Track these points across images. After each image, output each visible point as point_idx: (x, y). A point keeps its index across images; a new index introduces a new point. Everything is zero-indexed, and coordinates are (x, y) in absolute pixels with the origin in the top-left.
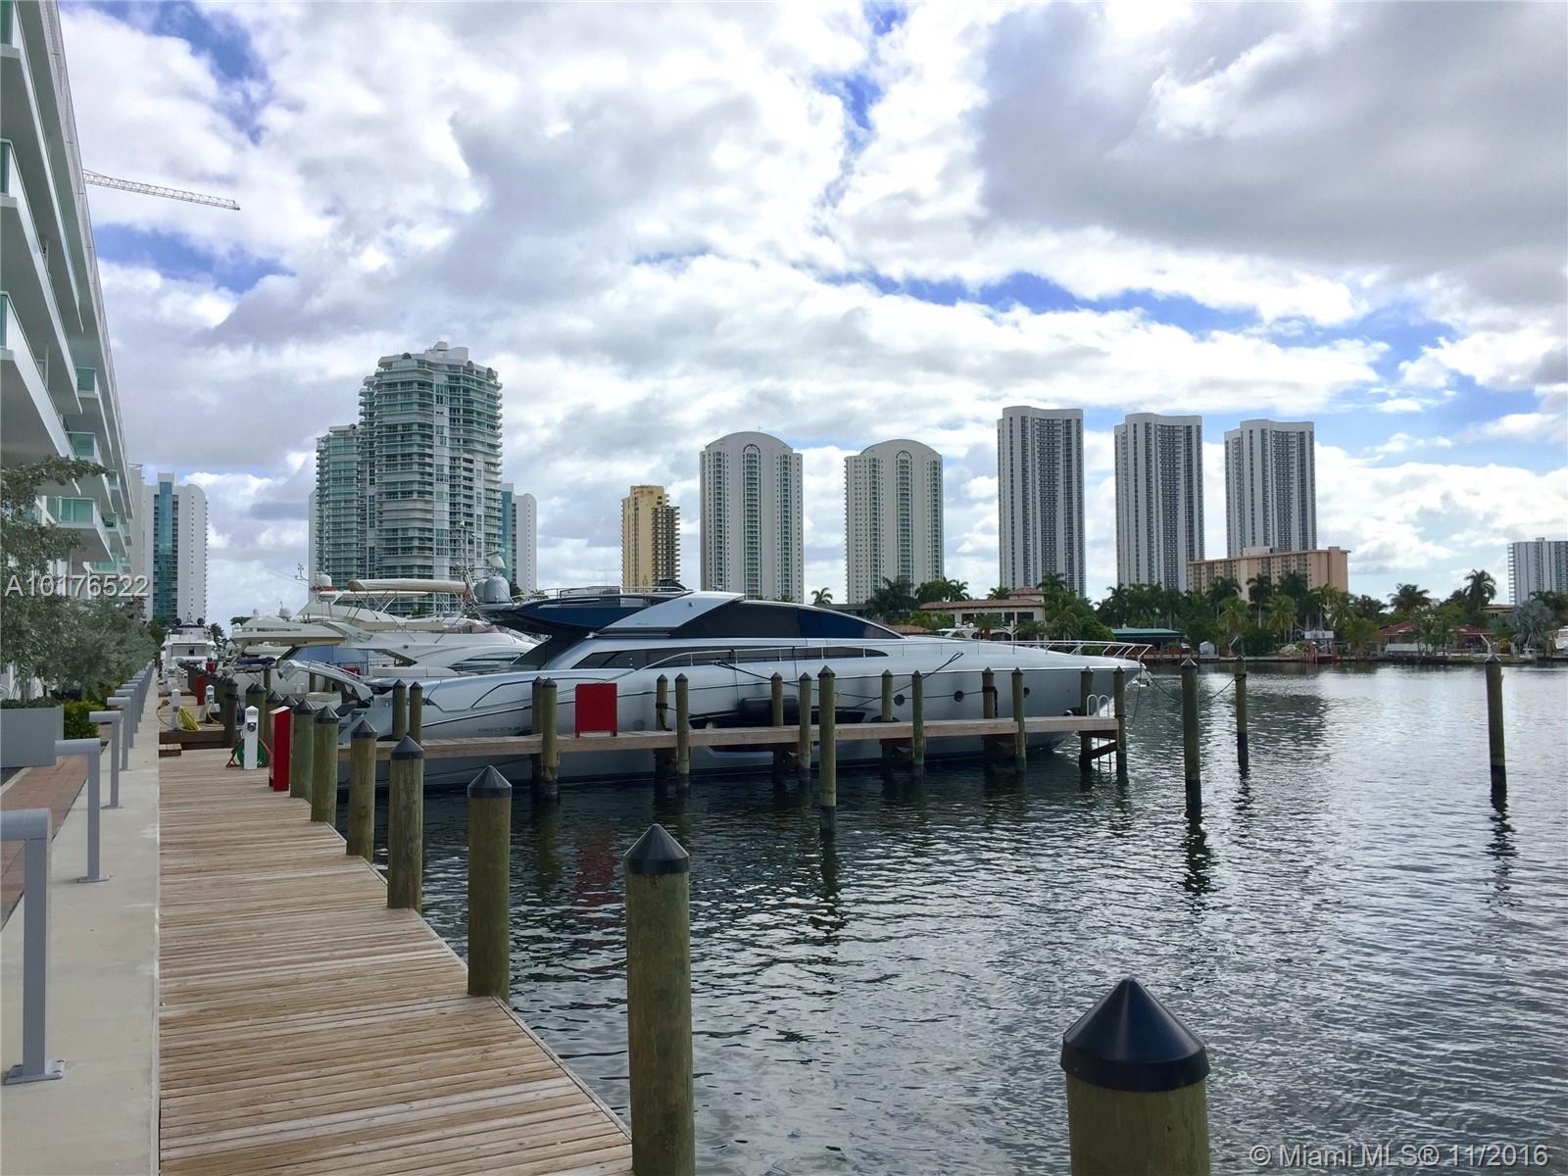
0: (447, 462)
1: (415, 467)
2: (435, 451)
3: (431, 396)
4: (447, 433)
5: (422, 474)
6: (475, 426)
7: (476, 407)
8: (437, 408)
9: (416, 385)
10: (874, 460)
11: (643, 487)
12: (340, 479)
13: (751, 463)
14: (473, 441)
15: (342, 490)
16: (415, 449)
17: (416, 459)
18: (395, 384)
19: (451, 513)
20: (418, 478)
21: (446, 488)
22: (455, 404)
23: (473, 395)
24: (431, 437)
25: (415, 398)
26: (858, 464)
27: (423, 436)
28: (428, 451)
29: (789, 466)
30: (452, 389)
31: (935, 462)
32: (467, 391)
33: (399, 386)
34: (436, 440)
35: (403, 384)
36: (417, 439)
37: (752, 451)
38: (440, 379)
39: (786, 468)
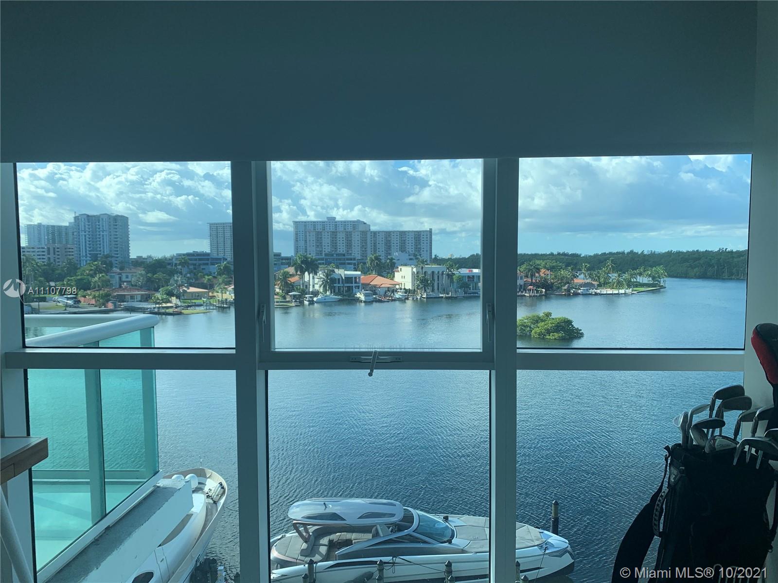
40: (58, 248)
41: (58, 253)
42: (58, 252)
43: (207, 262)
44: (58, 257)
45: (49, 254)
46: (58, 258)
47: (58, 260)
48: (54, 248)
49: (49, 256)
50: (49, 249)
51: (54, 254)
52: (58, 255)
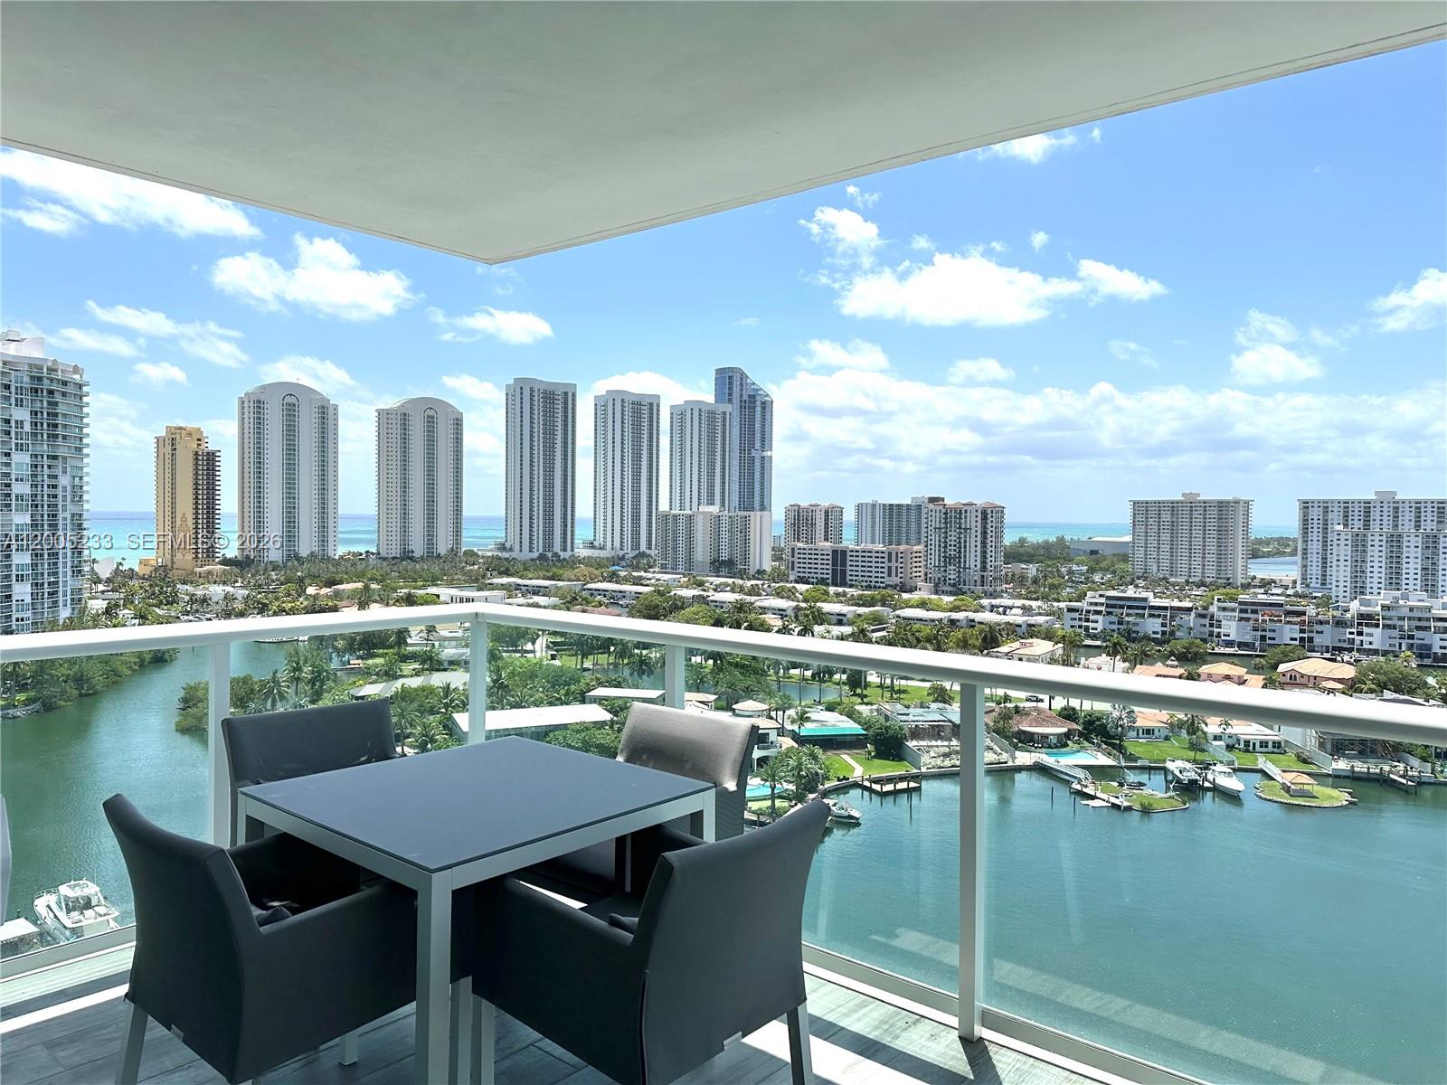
7: (60, 409)
10: (405, 415)
11: (180, 428)
13: (290, 411)
22: (37, 408)
23: (58, 397)
26: (390, 416)
29: (326, 415)
30: (35, 391)
31: (457, 419)
32: (51, 393)
37: (288, 400)
39: (324, 417)
40: (902, 553)
41: (901, 560)
42: (901, 558)
43: (1141, 612)
44: (902, 565)
45: (890, 561)
46: (901, 568)
47: (901, 570)
48: (897, 553)
49: (890, 564)
50: (890, 554)
51: (897, 562)
52: (901, 563)
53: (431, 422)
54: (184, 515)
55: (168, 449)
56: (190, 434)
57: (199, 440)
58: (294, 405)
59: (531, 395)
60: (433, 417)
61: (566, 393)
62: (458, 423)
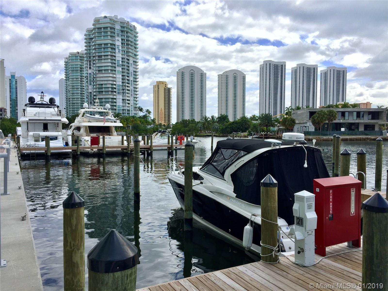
0: (121, 59)
1: (109, 61)
2: (117, 55)
3: (115, 33)
4: (120, 48)
5: (112, 63)
6: (130, 46)
7: (130, 39)
8: (117, 38)
9: (109, 29)
10: (227, 75)
11: (160, 81)
12: (74, 71)
13: (192, 75)
14: (129, 52)
15: (75, 74)
16: (109, 53)
17: (109, 57)
18: (101, 28)
19: (122, 79)
20: (110, 64)
21: (121, 69)
22: (123, 38)
23: (129, 34)
24: (115, 49)
25: (109, 33)
26: (222, 76)
27: (112, 48)
28: (114, 54)
29: (203, 76)
30: (122, 31)
32: (127, 32)
33: (102, 29)
34: (117, 51)
35: (104, 28)
36: (110, 50)
37: (192, 72)
38: (118, 27)
39: (202, 77)
53: (235, 78)
54: (161, 109)
55: (157, 88)
56: (163, 83)
57: (166, 85)
58: (193, 73)
59: (270, 66)
60: (236, 76)
61: (282, 65)
62: (244, 78)
